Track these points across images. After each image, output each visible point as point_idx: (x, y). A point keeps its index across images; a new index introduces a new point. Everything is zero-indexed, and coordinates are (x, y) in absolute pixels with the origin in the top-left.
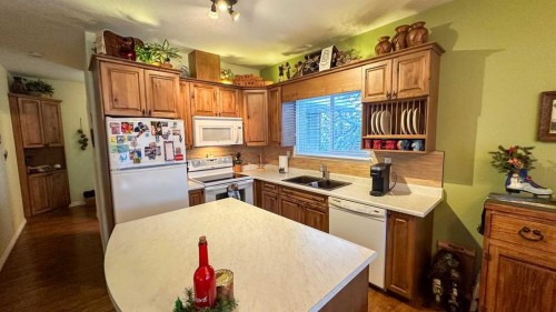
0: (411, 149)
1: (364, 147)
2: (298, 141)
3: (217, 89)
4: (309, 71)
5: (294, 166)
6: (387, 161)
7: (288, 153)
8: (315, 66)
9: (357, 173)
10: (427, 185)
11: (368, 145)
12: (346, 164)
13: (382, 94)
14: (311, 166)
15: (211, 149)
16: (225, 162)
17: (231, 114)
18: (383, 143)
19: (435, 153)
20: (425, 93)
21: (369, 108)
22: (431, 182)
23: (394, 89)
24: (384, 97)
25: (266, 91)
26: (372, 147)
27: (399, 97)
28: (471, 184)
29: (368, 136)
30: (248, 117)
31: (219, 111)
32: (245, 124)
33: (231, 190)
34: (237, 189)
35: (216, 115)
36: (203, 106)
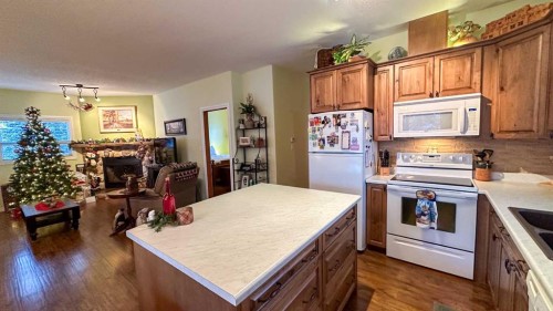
3: (437, 60)
17: (462, 89)
30: (502, 89)
31: (437, 89)
32: (495, 101)
33: (422, 197)
34: (434, 200)
35: (431, 96)
36: (411, 87)
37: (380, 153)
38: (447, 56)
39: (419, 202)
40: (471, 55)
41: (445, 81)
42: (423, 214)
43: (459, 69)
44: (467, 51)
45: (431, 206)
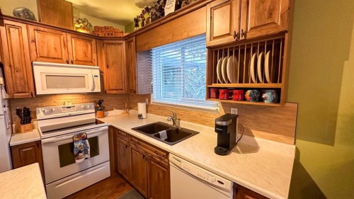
0: (261, 100)
1: (209, 97)
2: (154, 89)
3: (69, 36)
4: (157, 17)
5: (151, 112)
6: (234, 111)
7: (147, 100)
8: (161, 10)
9: (204, 122)
10: (276, 140)
11: (213, 94)
12: (194, 113)
13: (229, 34)
14: (165, 112)
15: (70, 97)
16: (85, 109)
17: (87, 62)
18: (229, 93)
19: (287, 105)
20: (282, 29)
21: (215, 53)
22: (281, 137)
23: (243, 27)
24: (231, 39)
25: (124, 42)
26: (217, 97)
27: (249, 36)
28: (332, 144)
29: (214, 85)
30: (108, 66)
31: (71, 59)
32: (105, 73)
33: (77, 139)
34: (86, 138)
35: (68, 63)
36: (49, 52)
37: (18, 112)
38: (76, 36)
39: (75, 144)
40: (90, 41)
41: (76, 54)
42: (80, 152)
43: (85, 48)
44: (88, 38)
45: (84, 143)
